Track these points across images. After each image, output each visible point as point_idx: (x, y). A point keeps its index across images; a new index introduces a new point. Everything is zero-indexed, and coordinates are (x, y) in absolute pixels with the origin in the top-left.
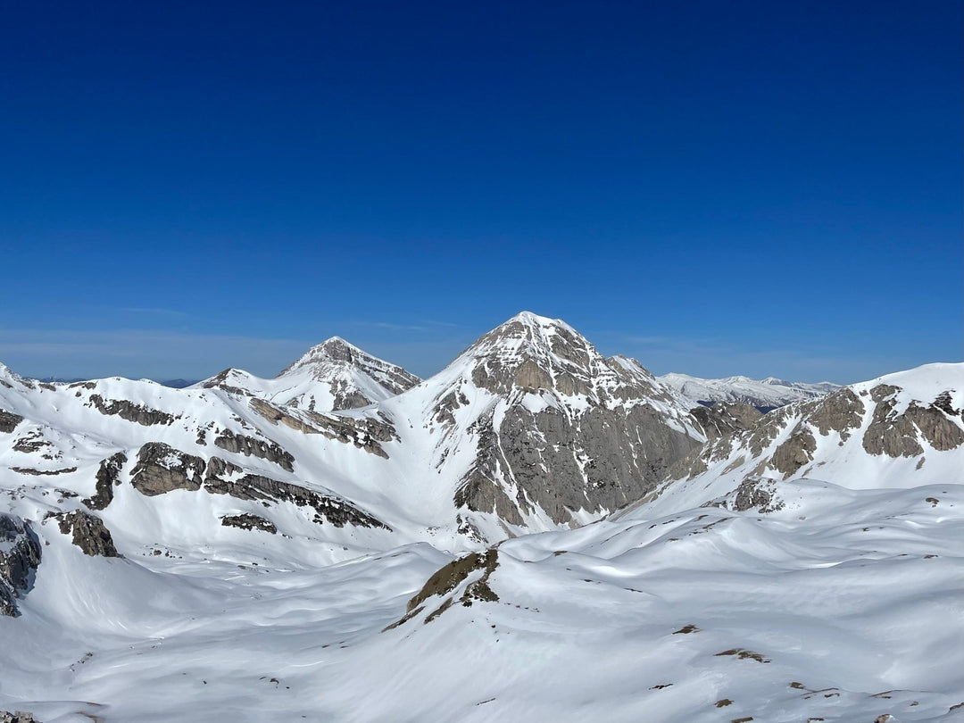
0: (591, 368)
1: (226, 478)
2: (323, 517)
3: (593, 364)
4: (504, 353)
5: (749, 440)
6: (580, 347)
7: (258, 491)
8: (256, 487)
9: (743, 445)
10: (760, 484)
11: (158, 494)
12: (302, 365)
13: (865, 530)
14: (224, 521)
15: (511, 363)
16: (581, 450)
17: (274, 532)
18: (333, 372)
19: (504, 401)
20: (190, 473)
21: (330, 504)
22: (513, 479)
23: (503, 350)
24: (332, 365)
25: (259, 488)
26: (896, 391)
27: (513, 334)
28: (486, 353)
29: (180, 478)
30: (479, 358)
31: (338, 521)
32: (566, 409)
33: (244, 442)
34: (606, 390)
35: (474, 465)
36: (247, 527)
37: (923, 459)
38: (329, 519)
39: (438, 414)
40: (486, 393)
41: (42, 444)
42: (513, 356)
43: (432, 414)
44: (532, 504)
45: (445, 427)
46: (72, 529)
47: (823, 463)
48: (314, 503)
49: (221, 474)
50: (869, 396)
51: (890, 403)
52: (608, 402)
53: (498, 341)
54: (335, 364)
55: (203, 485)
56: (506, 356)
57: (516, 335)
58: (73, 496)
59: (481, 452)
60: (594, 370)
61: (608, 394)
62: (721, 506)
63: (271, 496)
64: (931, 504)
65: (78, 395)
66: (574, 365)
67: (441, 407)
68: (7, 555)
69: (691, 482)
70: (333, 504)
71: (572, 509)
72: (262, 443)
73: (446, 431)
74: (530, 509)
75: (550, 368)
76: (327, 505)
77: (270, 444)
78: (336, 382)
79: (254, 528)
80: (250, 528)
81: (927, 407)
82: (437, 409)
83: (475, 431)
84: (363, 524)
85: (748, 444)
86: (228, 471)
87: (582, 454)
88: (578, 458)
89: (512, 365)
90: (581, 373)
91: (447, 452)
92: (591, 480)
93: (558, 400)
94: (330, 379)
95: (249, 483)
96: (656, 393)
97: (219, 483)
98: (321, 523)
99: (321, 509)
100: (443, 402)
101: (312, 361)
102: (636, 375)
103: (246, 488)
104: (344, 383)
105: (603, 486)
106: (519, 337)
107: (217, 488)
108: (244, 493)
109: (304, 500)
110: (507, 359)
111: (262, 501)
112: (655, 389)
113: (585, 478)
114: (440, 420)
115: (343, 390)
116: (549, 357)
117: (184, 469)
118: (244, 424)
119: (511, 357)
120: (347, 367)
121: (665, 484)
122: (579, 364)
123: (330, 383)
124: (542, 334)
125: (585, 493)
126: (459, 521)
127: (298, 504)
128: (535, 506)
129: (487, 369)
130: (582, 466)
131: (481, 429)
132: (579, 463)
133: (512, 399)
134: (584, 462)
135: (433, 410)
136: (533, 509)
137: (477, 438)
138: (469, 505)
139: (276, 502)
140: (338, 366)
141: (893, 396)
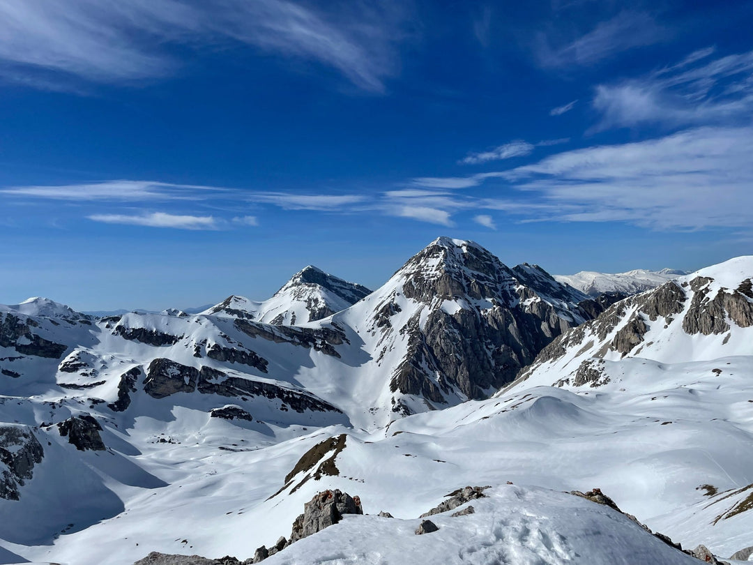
0: (497, 276)
1: (213, 381)
2: (288, 406)
3: (498, 273)
4: (427, 270)
5: (597, 327)
6: (488, 260)
7: (238, 389)
8: (236, 386)
9: (593, 332)
10: (592, 364)
11: (164, 396)
12: (287, 288)
13: (653, 399)
14: (212, 414)
15: (432, 277)
16: (489, 341)
17: (250, 420)
18: (308, 293)
19: (427, 307)
20: (187, 380)
21: (293, 396)
22: (436, 366)
23: (425, 268)
24: (306, 287)
25: (239, 387)
26: (709, 281)
27: (433, 254)
28: (413, 271)
29: (180, 384)
30: (408, 275)
31: (299, 408)
32: (476, 310)
33: (229, 353)
34: (509, 292)
35: (405, 358)
36: (229, 417)
37: (729, 335)
38: (292, 407)
39: (378, 321)
40: (414, 302)
41: (80, 365)
42: (433, 272)
43: (373, 321)
44: (451, 385)
45: (383, 330)
46: (68, 433)
47: (652, 343)
48: (280, 396)
49: (210, 379)
50: (689, 287)
51: (703, 292)
52: (510, 301)
53: (422, 261)
54: (309, 286)
55: (196, 388)
56: (428, 272)
57: (435, 255)
58: (101, 402)
59: (410, 348)
60: (499, 277)
61: (510, 295)
62: (565, 383)
63: (248, 392)
64: (716, 374)
65: (108, 327)
66: (482, 275)
67: (380, 315)
68: (15, 455)
69: (553, 364)
70: (295, 396)
71: (484, 388)
72: (243, 353)
73: (384, 334)
74: (449, 390)
75: (463, 279)
76: (291, 396)
77: (248, 353)
78: (310, 300)
79: (235, 418)
80: (232, 418)
81: (732, 293)
82: (377, 317)
83: (406, 332)
84: (320, 409)
85: (596, 331)
86: (215, 376)
87: (490, 344)
88: (487, 348)
89: (432, 279)
90: (488, 280)
91: (385, 349)
92: (498, 364)
93: (469, 303)
94: (306, 298)
95: (232, 384)
96: (555, 291)
97: (208, 385)
98: (287, 410)
99: (286, 400)
100: (381, 311)
101: (293, 285)
102: (538, 278)
103: (228, 388)
104: (316, 301)
105: (507, 368)
106: (438, 257)
107: (206, 389)
108: (227, 391)
109: (274, 395)
110: (429, 274)
111: (241, 397)
112: (554, 288)
113: (493, 363)
114: (380, 325)
115: (315, 306)
116: (462, 271)
117: (182, 377)
118: (228, 339)
119: (432, 273)
120: (318, 288)
121: (536, 366)
122: (487, 273)
123: (306, 301)
124: (455, 253)
125: (493, 374)
126: (393, 402)
127: (268, 397)
128: (454, 388)
129: (413, 283)
130: (489, 354)
131: (410, 330)
132: (487, 351)
133: (434, 305)
134: (492, 350)
135: (374, 318)
136: (452, 390)
137: (408, 337)
138: (401, 389)
139: (252, 397)
140: (311, 288)
141: (706, 286)
